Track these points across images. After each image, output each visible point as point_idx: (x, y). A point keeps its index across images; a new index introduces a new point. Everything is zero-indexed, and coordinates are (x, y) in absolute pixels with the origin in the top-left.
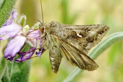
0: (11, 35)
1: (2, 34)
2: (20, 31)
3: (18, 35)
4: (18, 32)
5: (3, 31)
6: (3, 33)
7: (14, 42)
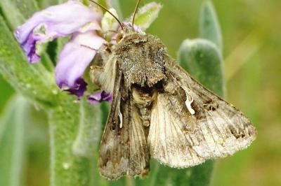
0: (62, 32)
1: (39, 27)
2: (89, 23)
3: (82, 33)
4: (83, 26)
5: (42, 19)
6: (41, 25)
7: (73, 50)
